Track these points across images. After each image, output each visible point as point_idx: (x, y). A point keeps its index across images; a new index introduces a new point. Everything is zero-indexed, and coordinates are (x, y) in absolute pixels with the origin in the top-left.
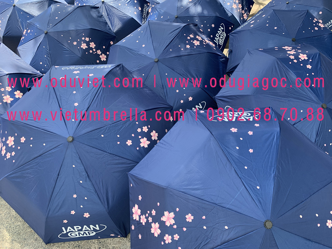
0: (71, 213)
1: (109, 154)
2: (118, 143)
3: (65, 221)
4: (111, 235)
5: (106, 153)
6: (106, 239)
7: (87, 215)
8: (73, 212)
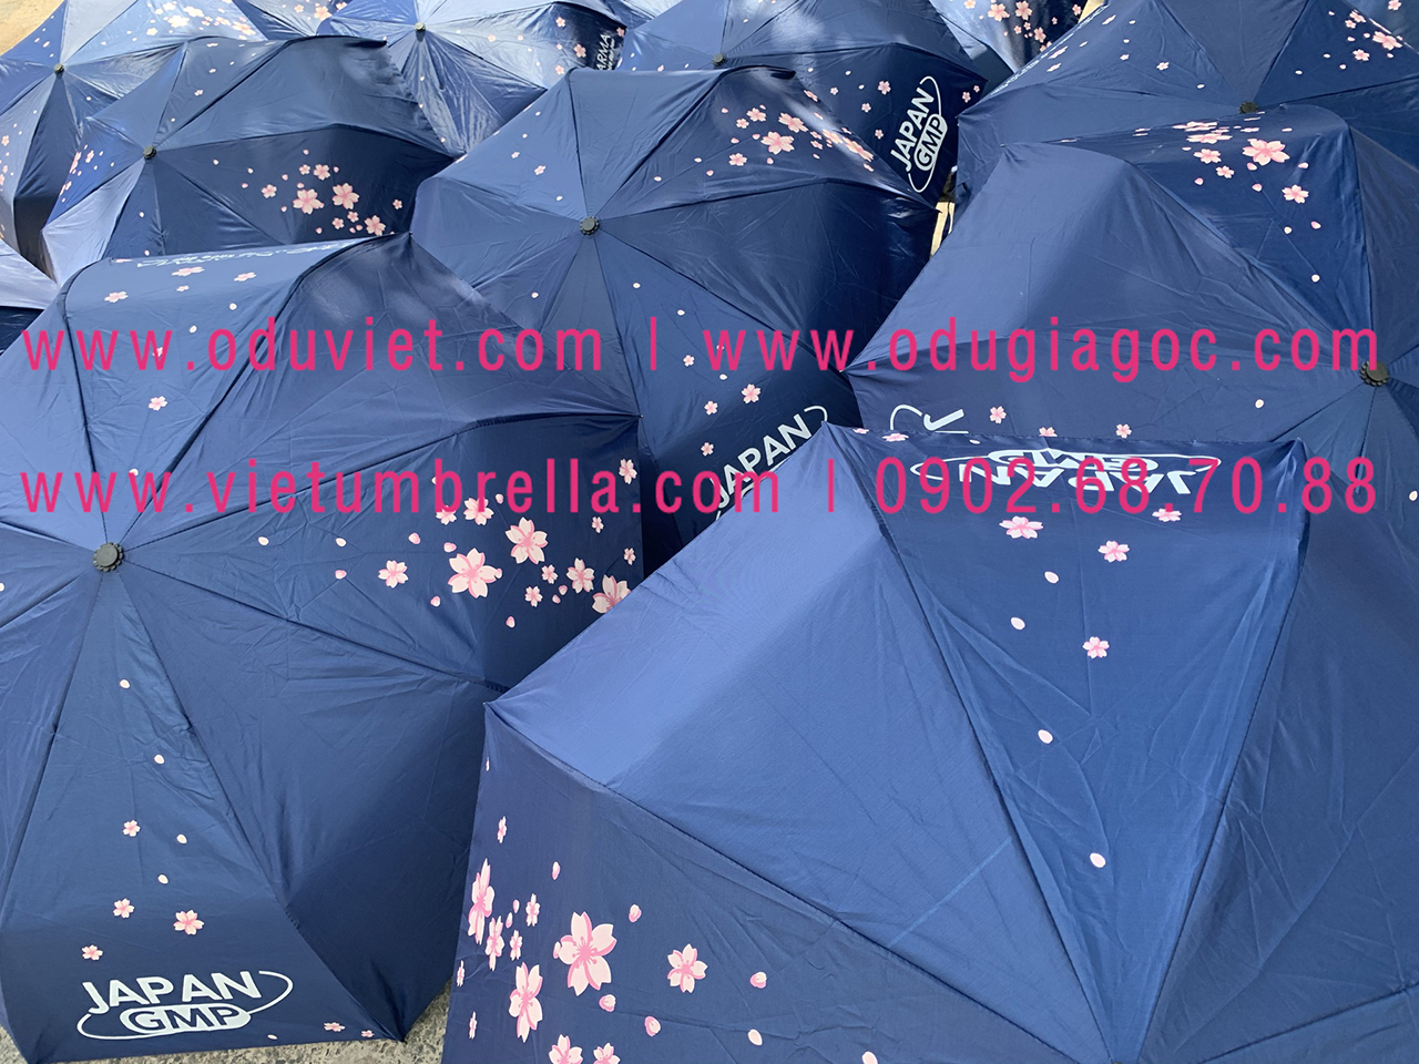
0: (117, 913)
1: (289, 625)
2: (340, 575)
3: (92, 953)
4: (328, 1027)
5: (274, 622)
6: (309, 1047)
7: (188, 922)
8: (124, 908)
